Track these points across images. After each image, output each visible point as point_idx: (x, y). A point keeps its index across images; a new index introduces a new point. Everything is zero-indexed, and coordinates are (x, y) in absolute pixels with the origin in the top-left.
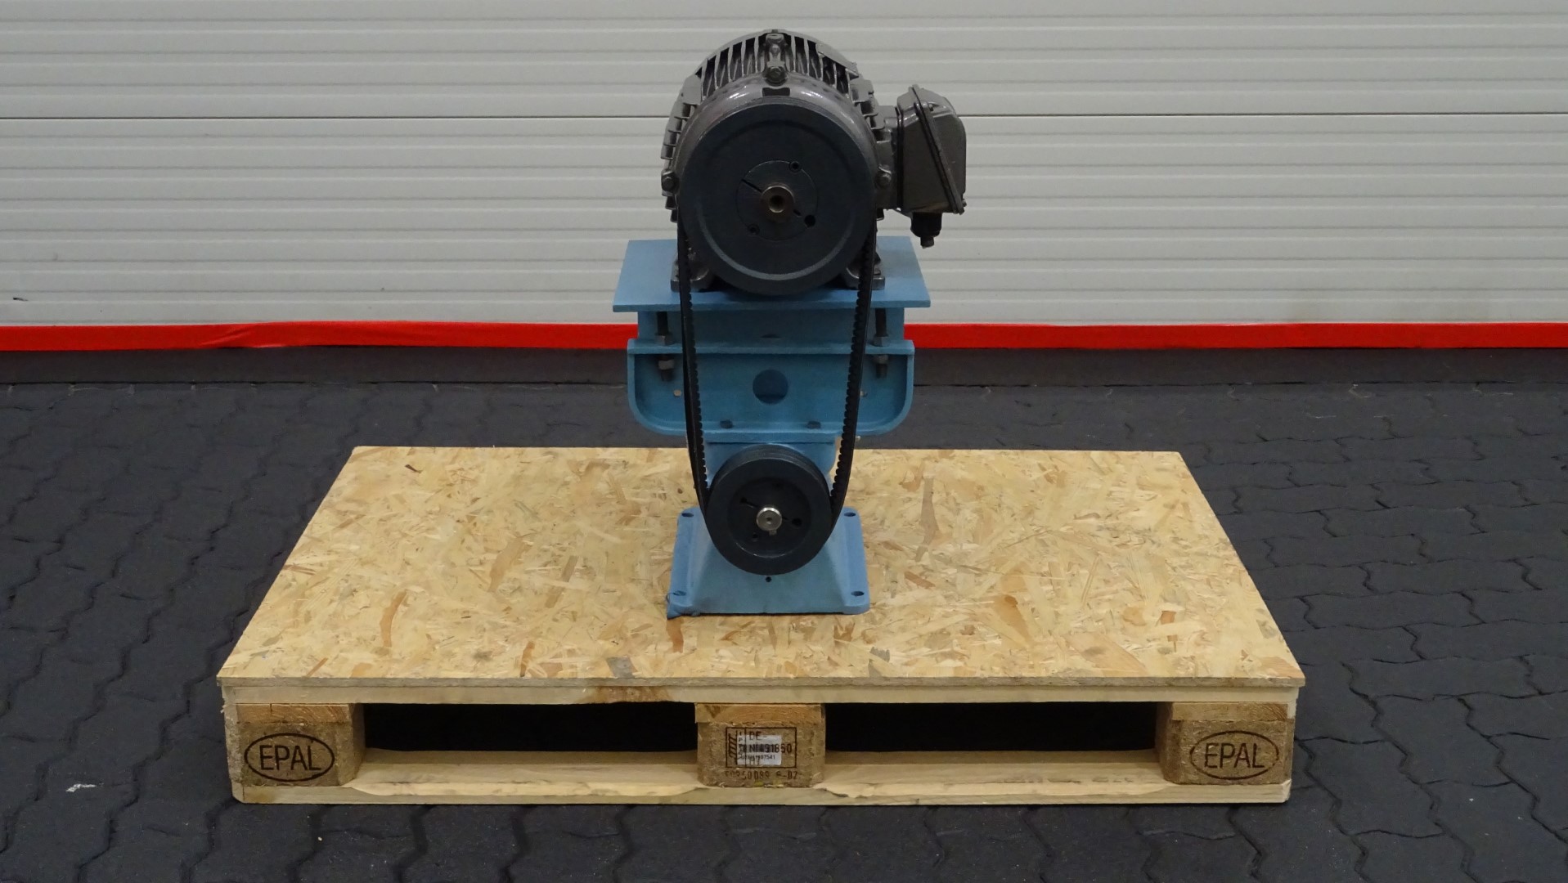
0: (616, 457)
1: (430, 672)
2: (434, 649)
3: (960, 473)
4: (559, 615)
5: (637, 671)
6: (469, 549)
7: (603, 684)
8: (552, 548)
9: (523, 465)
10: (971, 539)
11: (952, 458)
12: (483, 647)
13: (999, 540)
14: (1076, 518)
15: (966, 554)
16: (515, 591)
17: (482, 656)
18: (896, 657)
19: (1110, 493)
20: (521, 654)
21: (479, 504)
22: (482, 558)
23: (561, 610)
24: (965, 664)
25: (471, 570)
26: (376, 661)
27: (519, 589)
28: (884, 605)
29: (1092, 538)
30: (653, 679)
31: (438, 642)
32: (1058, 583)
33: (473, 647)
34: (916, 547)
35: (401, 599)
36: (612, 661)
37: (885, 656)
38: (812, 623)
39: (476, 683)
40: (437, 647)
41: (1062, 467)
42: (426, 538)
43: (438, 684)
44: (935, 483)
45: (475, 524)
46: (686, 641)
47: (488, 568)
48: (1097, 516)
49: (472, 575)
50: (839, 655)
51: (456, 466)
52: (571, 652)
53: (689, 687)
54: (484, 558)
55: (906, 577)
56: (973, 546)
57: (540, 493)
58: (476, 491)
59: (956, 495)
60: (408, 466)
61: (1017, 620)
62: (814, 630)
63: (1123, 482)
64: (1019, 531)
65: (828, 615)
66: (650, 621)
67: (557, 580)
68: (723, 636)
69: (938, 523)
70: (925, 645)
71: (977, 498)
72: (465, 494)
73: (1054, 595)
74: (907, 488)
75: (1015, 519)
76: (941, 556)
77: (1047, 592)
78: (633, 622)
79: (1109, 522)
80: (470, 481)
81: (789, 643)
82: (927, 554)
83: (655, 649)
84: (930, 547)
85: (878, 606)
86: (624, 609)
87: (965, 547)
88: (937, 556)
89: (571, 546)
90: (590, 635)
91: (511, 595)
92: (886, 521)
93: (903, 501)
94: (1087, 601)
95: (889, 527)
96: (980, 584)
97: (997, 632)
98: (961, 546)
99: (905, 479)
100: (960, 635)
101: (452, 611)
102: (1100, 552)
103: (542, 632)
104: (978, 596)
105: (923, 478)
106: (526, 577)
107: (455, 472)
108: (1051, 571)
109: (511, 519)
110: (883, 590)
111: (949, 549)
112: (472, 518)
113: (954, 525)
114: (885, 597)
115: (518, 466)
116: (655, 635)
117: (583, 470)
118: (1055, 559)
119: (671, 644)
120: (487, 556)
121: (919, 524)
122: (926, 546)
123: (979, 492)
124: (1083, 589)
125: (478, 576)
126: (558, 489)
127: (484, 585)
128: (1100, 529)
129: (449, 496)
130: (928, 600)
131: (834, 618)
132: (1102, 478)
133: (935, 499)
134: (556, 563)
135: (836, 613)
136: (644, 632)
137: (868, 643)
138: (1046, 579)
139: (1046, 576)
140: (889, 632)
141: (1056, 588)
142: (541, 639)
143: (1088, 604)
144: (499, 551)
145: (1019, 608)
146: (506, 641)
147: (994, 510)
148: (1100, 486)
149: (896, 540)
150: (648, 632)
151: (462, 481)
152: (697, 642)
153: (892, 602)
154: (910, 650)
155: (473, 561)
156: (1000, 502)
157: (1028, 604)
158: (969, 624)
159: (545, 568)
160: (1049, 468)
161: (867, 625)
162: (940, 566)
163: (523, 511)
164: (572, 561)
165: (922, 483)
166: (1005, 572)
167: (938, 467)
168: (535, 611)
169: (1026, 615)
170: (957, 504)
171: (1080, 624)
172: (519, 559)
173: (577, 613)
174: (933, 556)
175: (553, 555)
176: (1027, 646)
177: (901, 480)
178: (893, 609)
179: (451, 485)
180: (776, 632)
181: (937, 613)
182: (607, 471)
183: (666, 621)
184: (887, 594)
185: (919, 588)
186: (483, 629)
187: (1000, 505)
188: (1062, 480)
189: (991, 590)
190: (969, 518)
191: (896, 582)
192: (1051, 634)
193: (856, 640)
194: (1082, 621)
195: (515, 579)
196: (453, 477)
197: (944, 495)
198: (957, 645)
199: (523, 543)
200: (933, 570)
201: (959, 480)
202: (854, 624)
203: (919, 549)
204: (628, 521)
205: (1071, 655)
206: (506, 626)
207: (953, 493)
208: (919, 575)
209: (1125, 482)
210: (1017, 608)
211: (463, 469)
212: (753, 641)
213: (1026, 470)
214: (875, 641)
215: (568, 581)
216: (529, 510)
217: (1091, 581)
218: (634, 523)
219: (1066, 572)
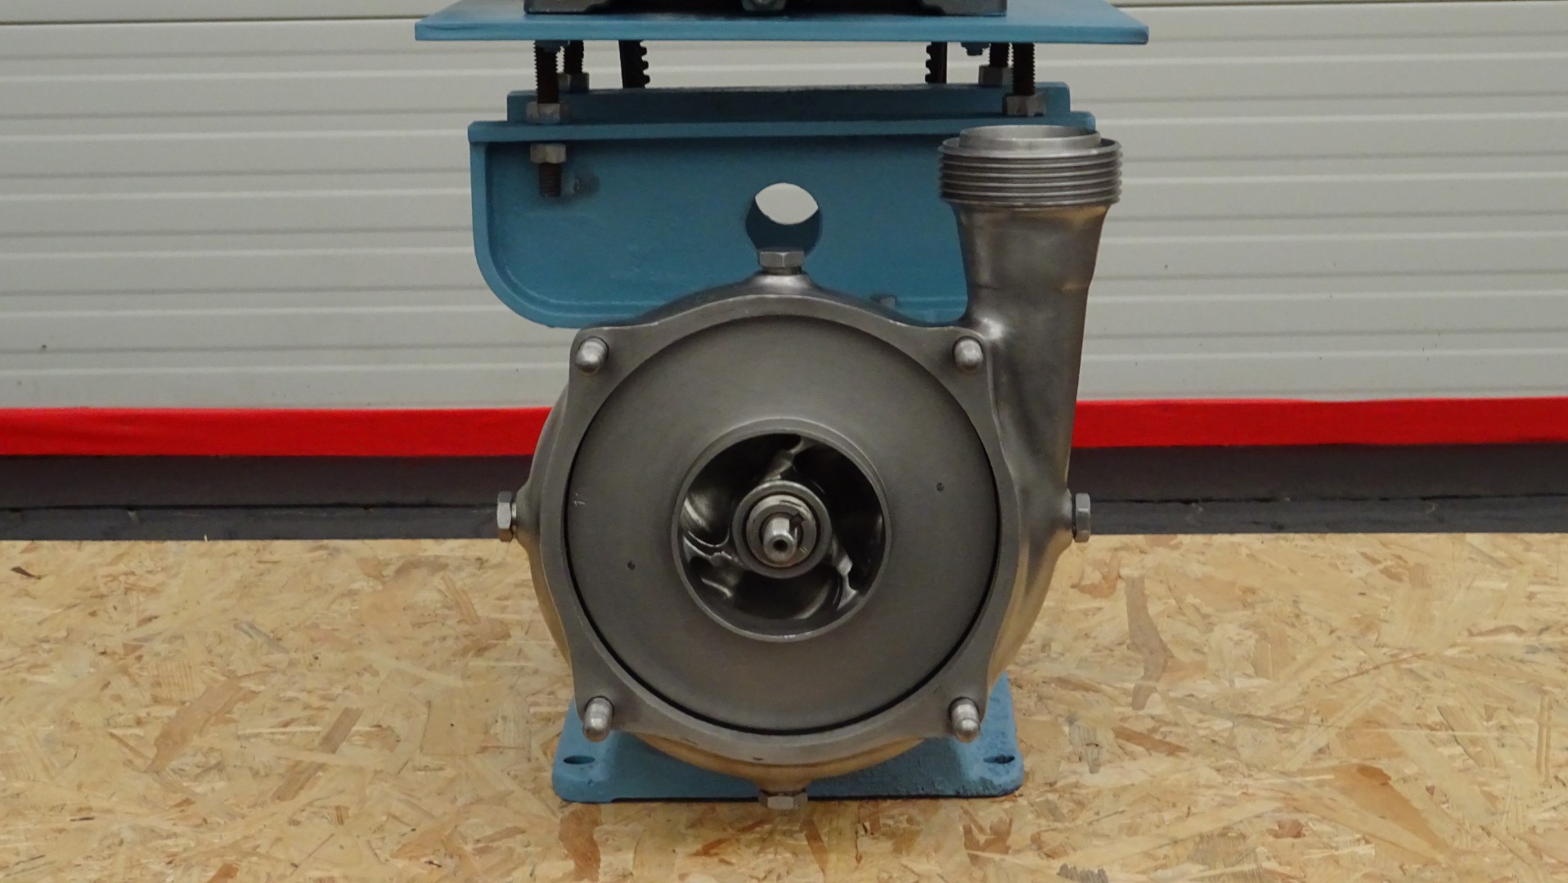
0: (459, 553)
3: (1196, 569)
4: (304, 814)
6: (118, 698)
8: (303, 696)
9: (261, 566)
10: (1251, 671)
11: (1176, 547)
13: (1314, 672)
14: (1471, 634)
15: (1245, 696)
16: (207, 770)
19: (1531, 596)
21: (154, 627)
22: (142, 713)
23: (311, 804)
25: (112, 735)
27: (219, 767)
28: (1076, 785)
29: (1521, 664)
32: (1473, 742)
34: (1131, 686)
38: (910, 821)
41: (1412, 558)
42: (23, 681)
44: (1147, 583)
45: (140, 658)
46: (606, 859)
47: (153, 732)
48: (1519, 631)
49: (114, 743)
51: (122, 567)
54: (148, 714)
55: (1117, 737)
56: (1257, 682)
57: (293, 609)
58: (152, 607)
59: (1197, 601)
60: (18, 570)
61: (1400, 810)
62: (918, 833)
63: (1551, 578)
64: (1353, 656)
65: (942, 802)
66: (521, 823)
67: (311, 750)
68: (699, 847)
69: (1169, 646)
70: (1191, 859)
71: (1245, 605)
72: (129, 610)
73: (1471, 762)
74: (1090, 593)
75: (1339, 638)
76: (1189, 699)
77: (1452, 758)
78: (479, 826)
79: (1547, 639)
80: (143, 590)
81: (859, 859)
82: (1156, 696)
83: (531, 875)
84: (1161, 686)
85: (1063, 790)
86: (461, 801)
87: (1240, 683)
88: (1180, 701)
89: (348, 692)
90: (373, 850)
91: (197, 778)
92: (1053, 645)
93: (1086, 613)
94: (1552, 771)
95: (1062, 654)
96: (1292, 746)
97: (1358, 831)
98: (1232, 682)
99: (1081, 578)
100: (1271, 839)
101: (53, 809)
102: (1547, 688)
103: (258, 846)
104: (1292, 767)
105: (1120, 577)
106: (236, 745)
107: (115, 578)
108: (1448, 722)
109: (221, 649)
110: (1069, 760)
111: (1205, 688)
112: (135, 648)
113: (1206, 650)
114: (1074, 773)
115: (251, 567)
116: (530, 849)
117: (389, 571)
118: (1450, 702)
119: (571, 865)
120: (156, 710)
121: (1128, 648)
122: (1151, 683)
123: (1247, 597)
124: (1534, 752)
125: (127, 745)
126: (333, 602)
127: (139, 762)
128: (1533, 650)
129: (93, 614)
130: (1178, 776)
131: (961, 811)
132: (1504, 572)
133: (1154, 609)
134: (311, 721)
135: (958, 796)
136: (505, 844)
137: (1048, 856)
138: (1442, 734)
139: (1440, 730)
140: (1096, 835)
141: (1471, 750)
142: (254, 859)
143: (1556, 778)
144: (183, 703)
145: (1398, 787)
146: (170, 863)
147: (1287, 623)
148: (1504, 585)
149: (1082, 675)
150: (516, 843)
151: (127, 590)
152: (634, 859)
153: (1094, 781)
154: (1156, 869)
155: (121, 719)
156: (1297, 611)
157: (1416, 780)
158: (1287, 817)
159: (283, 730)
160: (1385, 560)
161: (1043, 822)
162: (1191, 717)
163: (251, 636)
164: (349, 716)
165: (1121, 585)
166: (1344, 724)
167: (1150, 560)
168: (249, 807)
169: (1415, 795)
170: (1205, 616)
171: (1553, 814)
172: (228, 716)
173: (347, 809)
174: (1172, 700)
175: (307, 707)
176: (1440, 858)
177: (1075, 580)
178: (1098, 794)
179: (102, 596)
180: (825, 839)
181: (1205, 799)
182: (442, 574)
183: (558, 821)
184: (1078, 767)
185: (1151, 755)
186: (117, 841)
187: (1297, 616)
188: (1419, 577)
189: (1321, 756)
190: (1236, 638)
191: (1097, 745)
192: (1489, 834)
193: (1019, 851)
194: (1555, 808)
195: (212, 749)
196: (109, 584)
197: (1173, 602)
198: (1268, 858)
199: (241, 688)
200: (1176, 724)
201: (1198, 580)
202: (1011, 821)
203: (1138, 689)
204: (480, 651)
205: (1552, 873)
206: (175, 835)
207: (1191, 599)
208: (1145, 732)
209: (1556, 579)
210: (1392, 788)
211: (133, 573)
212: (771, 856)
213: (1339, 563)
214: (1066, 853)
215: (334, 752)
216: (266, 635)
217: (1548, 738)
218: (493, 653)
219: (1485, 723)
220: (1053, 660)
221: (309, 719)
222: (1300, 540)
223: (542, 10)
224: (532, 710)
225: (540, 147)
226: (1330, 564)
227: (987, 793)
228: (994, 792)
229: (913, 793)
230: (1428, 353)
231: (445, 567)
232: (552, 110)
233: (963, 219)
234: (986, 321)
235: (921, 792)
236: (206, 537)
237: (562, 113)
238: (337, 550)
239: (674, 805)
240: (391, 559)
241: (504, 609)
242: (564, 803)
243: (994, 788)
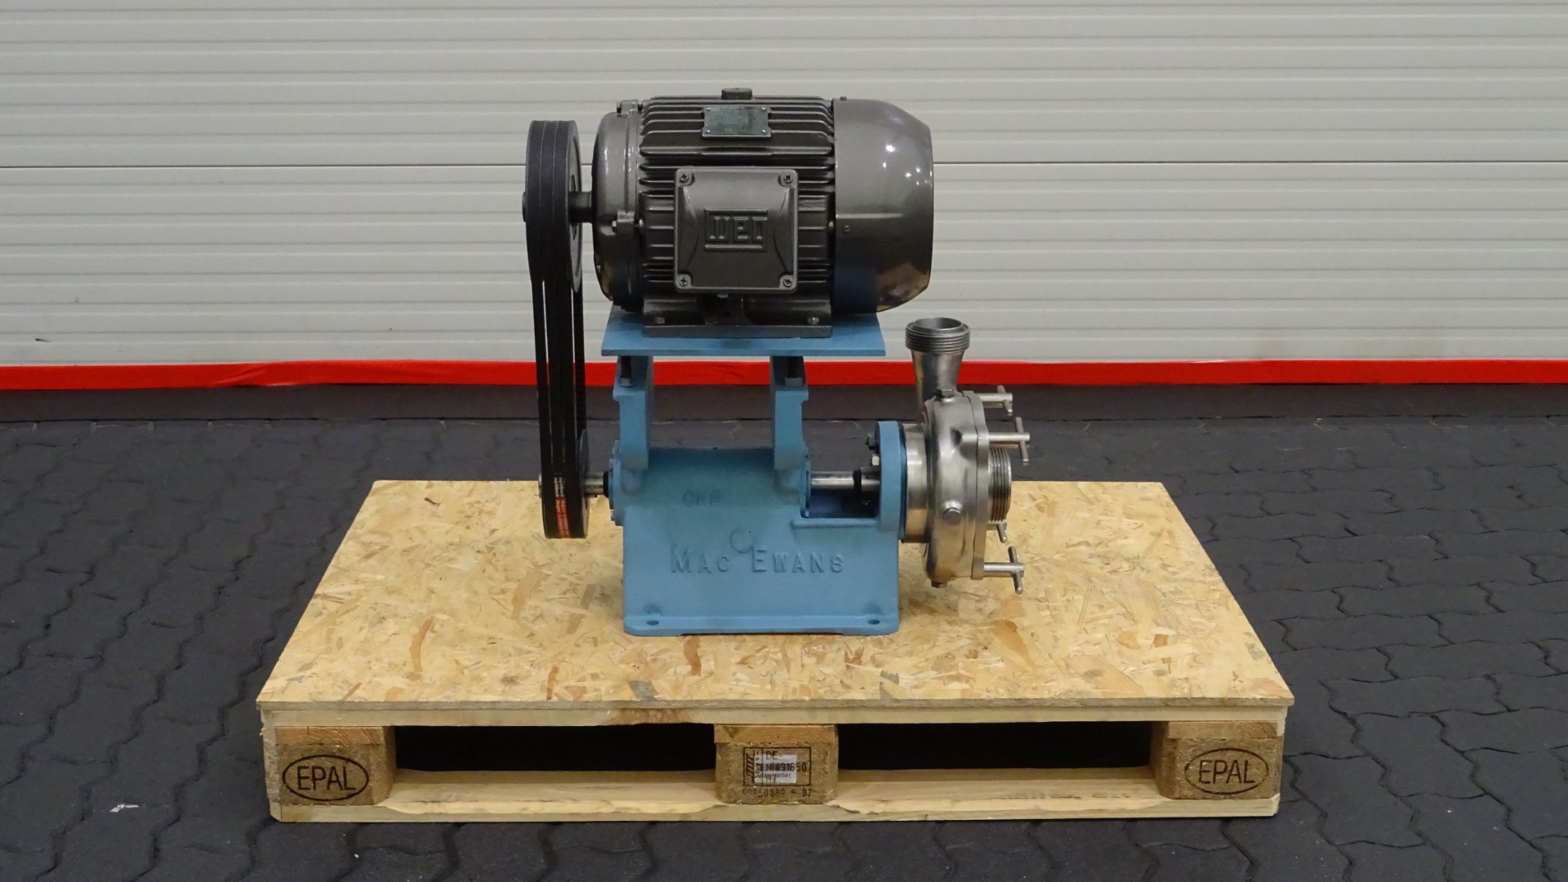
2: (463, 673)
5: (658, 694)
7: (626, 706)
14: (1068, 546)
17: (509, 681)
18: (905, 680)
19: (1098, 523)
20: (546, 678)
21: (497, 535)
22: (503, 586)
23: (582, 636)
24: (971, 686)
25: (494, 599)
26: (408, 685)
27: (541, 616)
32: (1055, 609)
36: (634, 685)
37: (895, 679)
39: (504, 706)
40: (466, 672)
41: (1052, 497)
43: (470, 707)
49: (495, 602)
50: (851, 677)
52: (594, 676)
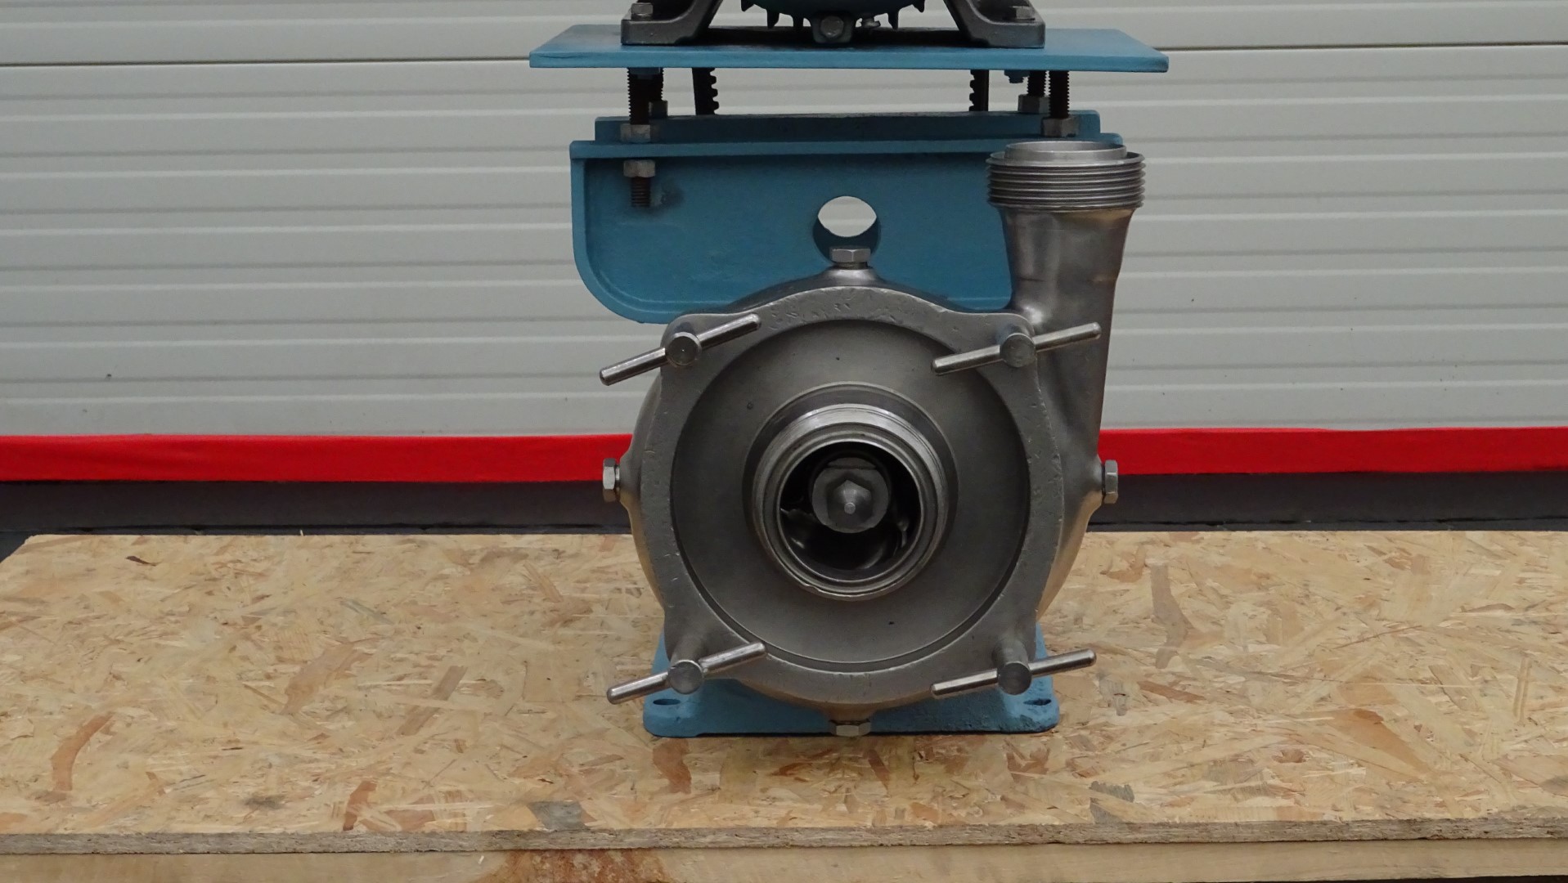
0: (537, 546)
1: (151, 824)
3: (1215, 559)
4: (427, 745)
6: (245, 658)
8: (413, 657)
9: (358, 556)
10: (1263, 639)
11: (1198, 541)
12: (266, 790)
13: (1320, 639)
15: (1258, 658)
16: (336, 712)
28: (1106, 724)
29: (1507, 634)
30: (629, 831)
31: (169, 784)
33: (250, 789)
34: (1155, 650)
35: (100, 724)
38: (959, 750)
42: (157, 645)
44: (1171, 571)
45: (259, 628)
46: (695, 777)
47: (283, 683)
48: (1508, 608)
51: (227, 557)
53: (706, 848)
54: (275, 670)
55: (1142, 688)
56: (1268, 647)
57: (391, 589)
58: (262, 588)
59: (1215, 585)
60: (133, 558)
61: (1392, 743)
62: (966, 759)
63: (1542, 567)
64: (1354, 628)
65: (988, 737)
66: (620, 752)
67: (426, 698)
68: (776, 769)
69: (1190, 620)
70: (1205, 777)
71: (1260, 588)
72: (242, 590)
73: (1456, 707)
74: (1118, 578)
75: (1344, 614)
76: (1208, 661)
77: (1439, 704)
78: (581, 754)
79: (1532, 614)
80: (252, 575)
81: (916, 777)
82: (1177, 658)
83: (632, 789)
84: (1181, 650)
85: (1095, 727)
86: (564, 736)
87: (1252, 648)
88: (1198, 662)
89: (451, 654)
90: (492, 771)
91: (328, 718)
92: (1084, 618)
93: (1114, 594)
94: (1526, 714)
95: (1093, 626)
96: (1298, 695)
97: (1352, 758)
98: (1245, 647)
99: (1110, 567)
100: (1276, 763)
101: (204, 741)
102: (1528, 652)
103: (391, 769)
104: (1297, 711)
105: (1146, 566)
106: (360, 695)
107: (223, 565)
108: (1438, 677)
109: (332, 621)
110: (1099, 705)
111: (1222, 652)
112: (254, 620)
113: (1223, 622)
114: (1104, 715)
115: (347, 557)
116: (630, 770)
117: (475, 560)
118: (1441, 662)
119: (666, 782)
120: (282, 668)
121: (1153, 621)
122: (1173, 648)
123: (1262, 581)
124: (1513, 700)
125: (261, 694)
126: (427, 584)
127: (273, 706)
128: (1519, 623)
129: (210, 593)
130: (1196, 718)
131: (1004, 743)
132: (1498, 562)
133: (1175, 591)
134: (422, 676)
135: (1002, 732)
136: (607, 767)
137: (1082, 776)
138: (1432, 687)
139: (1431, 683)
140: (1123, 760)
141: (1456, 698)
142: (388, 778)
143: (1530, 719)
144: (306, 662)
145: (1388, 726)
146: (316, 780)
147: (1298, 602)
148: (1498, 573)
149: (1111, 642)
150: (617, 766)
151: (237, 575)
152: (721, 778)
153: (1119, 721)
154: (1175, 784)
155: (251, 675)
156: (1307, 592)
157: (1406, 720)
158: (1291, 747)
159: (399, 683)
160: (1390, 552)
161: (1077, 751)
162: (1208, 674)
163: (357, 611)
164: (455, 673)
165: (1146, 572)
166: (1344, 679)
167: (1174, 552)
168: (378, 740)
169: (1406, 734)
170: (1223, 597)
171: (1523, 745)
172: (347, 672)
173: (464, 741)
174: (1191, 661)
175: (416, 666)
176: (1422, 777)
177: (1104, 568)
178: (1124, 731)
179: (215, 579)
180: (886, 763)
181: (1218, 735)
182: (523, 562)
183: (651, 751)
184: (1105, 710)
185: (1171, 702)
186: (266, 765)
187: (1307, 596)
188: (1420, 565)
189: (1323, 703)
190: (1251, 614)
191: (1124, 695)
192: (1466, 760)
193: (1055, 772)
194: (1526, 741)
195: (337, 697)
196: (220, 570)
197: (1194, 585)
198: (1273, 777)
199: (356, 651)
200: (1195, 679)
201: (1217, 568)
202: (1048, 751)
203: (1160, 654)
204: (567, 622)
205: (1519, 788)
206: (317, 760)
207: (1210, 583)
208: (1167, 684)
209: (1546, 568)
210: (1384, 727)
211: (240, 561)
212: (839, 776)
213: (1347, 554)
214: (1097, 773)
215: (446, 699)
216: (369, 609)
217: (1526, 689)
218: (579, 624)
219: (1471, 679)
220: (1084, 630)
221: (421, 674)
222: (1313, 536)
223: (638, 42)
224: (619, 668)
225: (632, 163)
226: (1339, 556)
227: (1027, 729)
228: (1033, 729)
229: (963, 729)
230: (1446, 384)
231: (525, 556)
232: (644, 130)
233: (1009, 221)
234: (1027, 308)
235: (969, 728)
236: (301, 532)
237: (652, 133)
238: (424, 543)
239: (751, 739)
240: (475, 551)
241: (583, 590)
242: (655, 738)
243: (1034, 725)
